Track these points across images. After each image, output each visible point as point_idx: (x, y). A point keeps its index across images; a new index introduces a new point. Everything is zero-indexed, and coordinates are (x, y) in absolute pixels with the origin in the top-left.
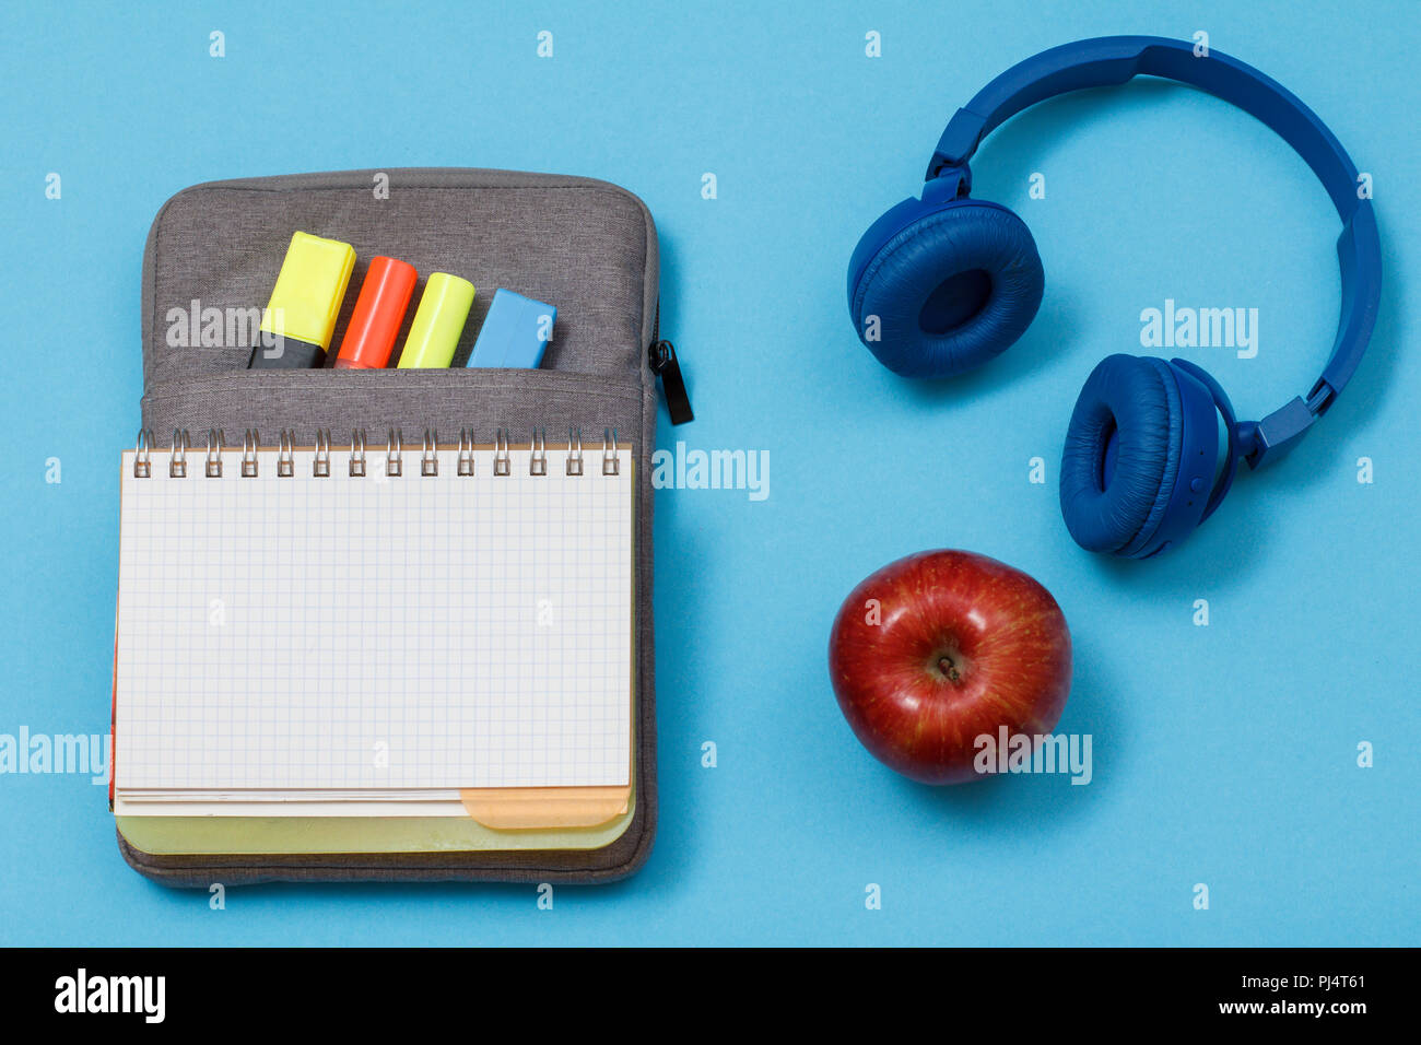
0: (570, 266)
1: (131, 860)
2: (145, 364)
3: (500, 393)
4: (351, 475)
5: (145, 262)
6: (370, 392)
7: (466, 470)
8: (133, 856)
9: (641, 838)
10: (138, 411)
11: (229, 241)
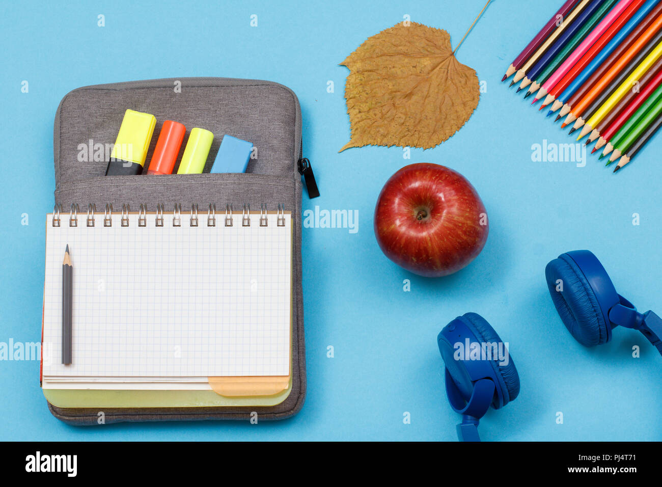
0: (259, 123)
1: (54, 413)
2: (56, 174)
3: (226, 185)
4: (156, 226)
5: (55, 125)
6: (164, 186)
7: (211, 223)
8: (55, 411)
9: (299, 397)
10: (53, 197)
11: (95, 115)
